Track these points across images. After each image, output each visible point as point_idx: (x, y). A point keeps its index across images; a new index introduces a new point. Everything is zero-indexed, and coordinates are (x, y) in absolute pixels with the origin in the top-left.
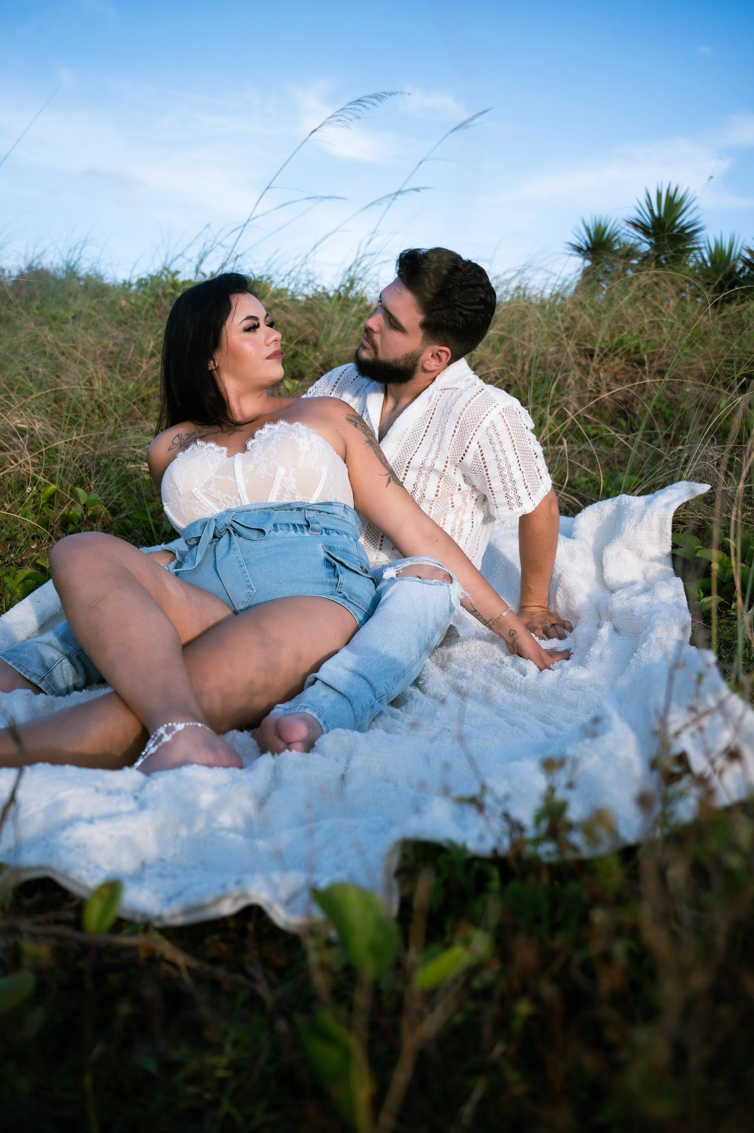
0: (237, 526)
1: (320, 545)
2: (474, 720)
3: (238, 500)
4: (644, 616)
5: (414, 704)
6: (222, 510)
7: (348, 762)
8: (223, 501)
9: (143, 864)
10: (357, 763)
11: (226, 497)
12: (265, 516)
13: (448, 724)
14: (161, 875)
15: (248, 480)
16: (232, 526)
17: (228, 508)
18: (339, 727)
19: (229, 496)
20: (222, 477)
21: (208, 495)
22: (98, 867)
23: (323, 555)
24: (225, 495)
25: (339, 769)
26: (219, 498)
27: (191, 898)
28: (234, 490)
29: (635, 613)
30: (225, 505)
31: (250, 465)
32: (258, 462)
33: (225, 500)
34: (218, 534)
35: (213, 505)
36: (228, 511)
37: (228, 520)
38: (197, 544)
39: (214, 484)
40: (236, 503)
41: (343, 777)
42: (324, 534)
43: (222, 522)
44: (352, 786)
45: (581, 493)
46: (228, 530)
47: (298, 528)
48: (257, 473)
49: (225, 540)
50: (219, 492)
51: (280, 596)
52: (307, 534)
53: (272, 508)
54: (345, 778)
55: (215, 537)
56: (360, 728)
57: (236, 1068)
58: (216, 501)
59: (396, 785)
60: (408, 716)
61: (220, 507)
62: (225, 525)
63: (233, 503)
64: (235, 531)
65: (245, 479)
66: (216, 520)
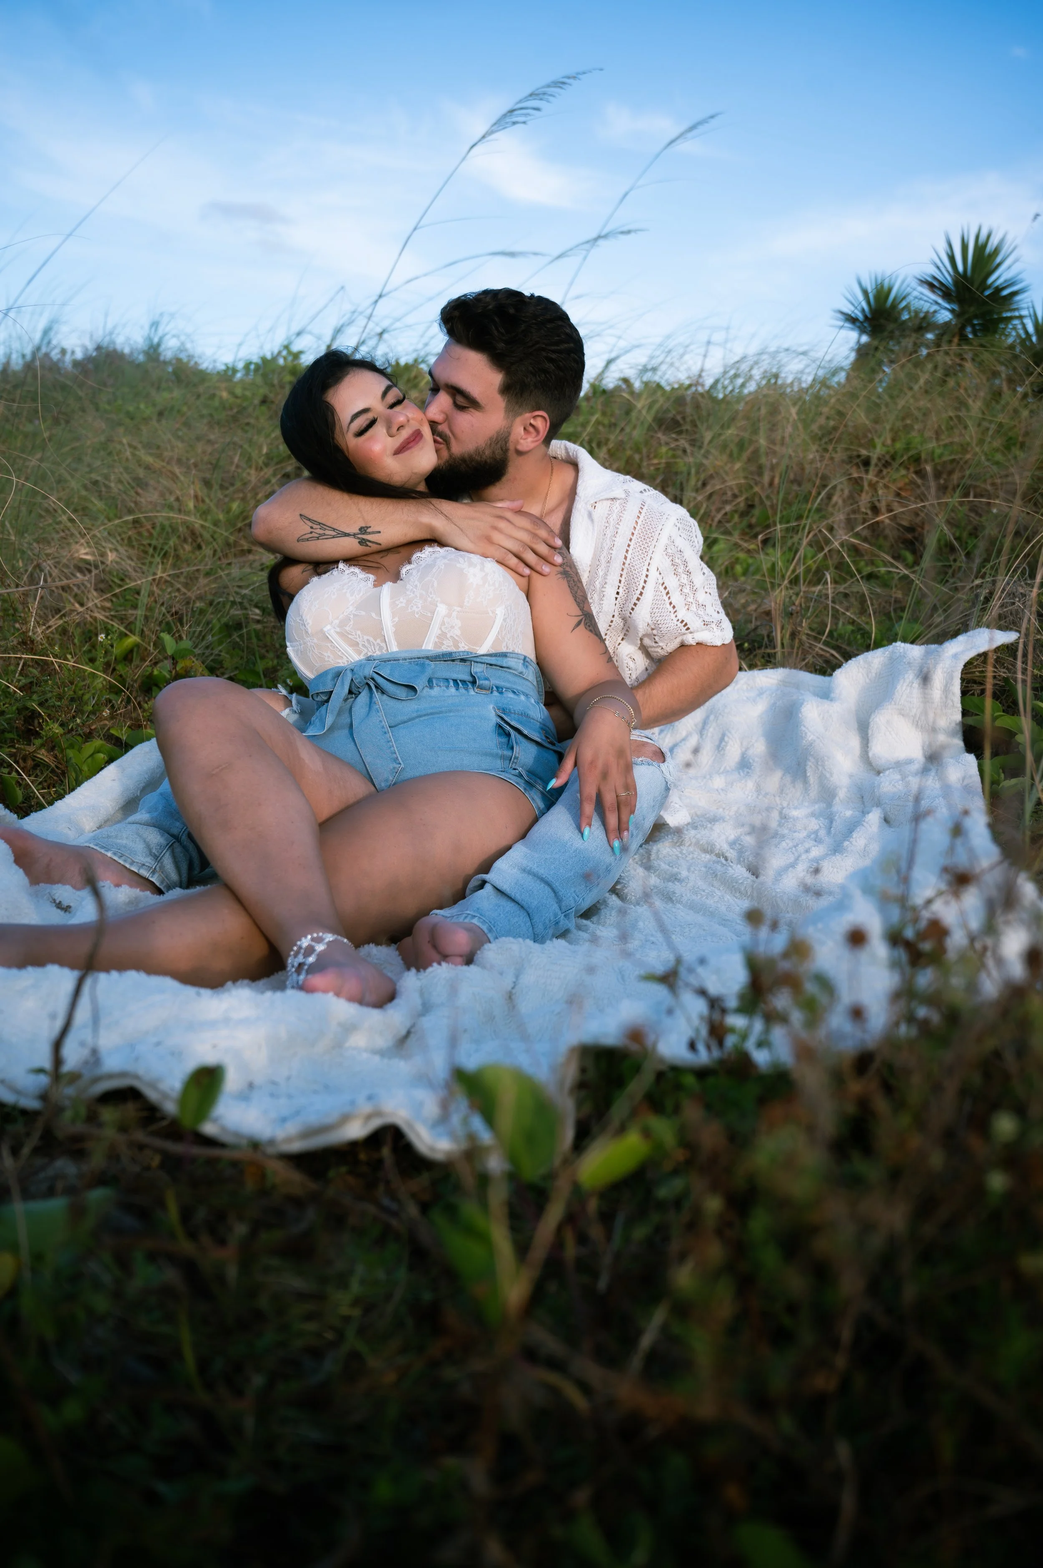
0: (379, 680)
1: (491, 707)
3: (383, 645)
6: (362, 657)
7: (517, 976)
8: (364, 645)
10: (529, 978)
11: (368, 640)
12: (417, 668)
15: (396, 619)
16: (373, 679)
17: (369, 654)
19: (371, 639)
20: (363, 613)
21: (343, 635)
23: (494, 720)
24: (366, 637)
25: (505, 985)
26: (358, 640)
28: (378, 632)
30: (366, 651)
31: (401, 600)
32: (413, 595)
33: (366, 644)
34: (354, 690)
35: (350, 650)
36: (369, 659)
37: (369, 671)
38: (327, 701)
39: (352, 623)
40: (381, 648)
41: (510, 995)
42: (496, 694)
43: (361, 674)
44: (522, 1004)
45: (843, 645)
46: (368, 684)
47: (461, 685)
48: (409, 611)
49: (364, 696)
50: (359, 632)
51: (435, 771)
52: (472, 692)
53: (427, 658)
54: (513, 997)
55: (350, 692)
58: (354, 644)
60: (600, 927)
61: (359, 652)
62: (365, 678)
63: (377, 649)
64: (378, 687)
65: (393, 617)
66: (352, 670)
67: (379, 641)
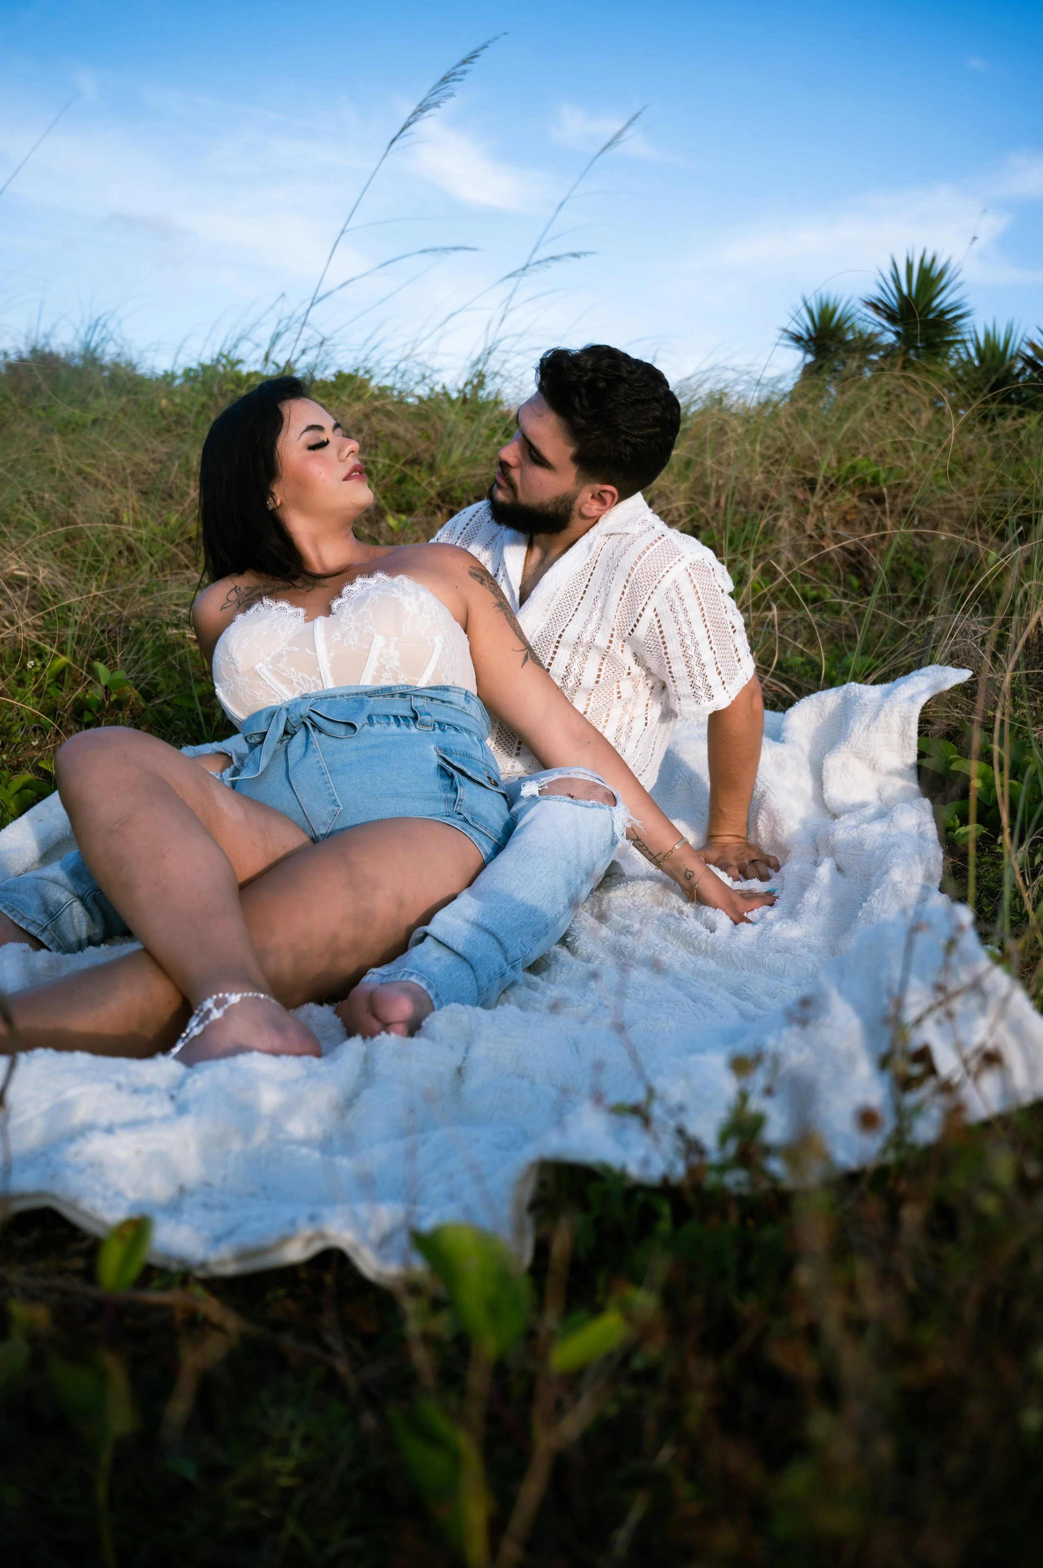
0: (316, 718)
1: (432, 747)
2: (641, 993)
3: (319, 682)
4: (878, 852)
5: (559, 969)
6: (296, 695)
7: (467, 1050)
8: (298, 683)
9: (182, 1190)
10: (479, 1051)
11: (303, 678)
12: (355, 705)
13: (606, 998)
14: (205, 1206)
15: (332, 654)
16: (309, 718)
17: (304, 692)
18: (455, 1002)
19: (306, 676)
20: (297, 649)
21: (277, 673)
22: (118, 1194)
23: (436, 760)
24: (300, 675)
25: (455, 1059)
26: (292, 678)
27: (248, 1239)
28: (314, 667)
29: (866, 847)
30: (301, 689)
31: (336, 633)
32: (347, 628)
33: (301, 681)
34: (290, 730)
35: (283, 688)
36: (304, 697)
37: (305, 710)
38: (261, 742)
39: (285, 659)
40: (316, 685)
41: (459, 1071)
42: (438, 731)
43: (297, 712)
44: (473, 1082)
45: (794, 679)
46: (304, 723)
47: (402, 721)
48: (346, 644)
49: (300, 736)
50: (293, 669)
51: (376, 818)
52: (414, 730)
53: (366, 693)
54: (463, 1072)
55: (286, 732)
56: (485, 1004)
57: (307, 1474)
58: (288, 682)
59: (533, 1083)
60: (551, 986)
61: (293, 692)
62: (301, 717)
63: (312, 685)
64: (315, 726)
65: (329, 652)
66: (287, 709)
67: (314, 678)
